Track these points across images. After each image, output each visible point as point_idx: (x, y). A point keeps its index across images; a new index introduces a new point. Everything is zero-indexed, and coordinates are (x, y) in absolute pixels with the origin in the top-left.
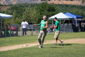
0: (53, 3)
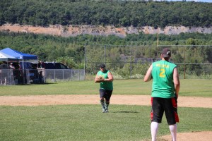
0: (9, 30)
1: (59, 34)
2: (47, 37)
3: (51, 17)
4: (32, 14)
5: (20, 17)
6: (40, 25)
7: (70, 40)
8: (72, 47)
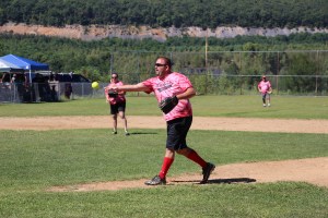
0: (12, 31)
1: (79, 36)
2: (62, 41)
3: (68, 14)
4: (42, 10)
5: (26, 14)
6: (53, 24)
7: (93, 45)
8: (95, 54)
